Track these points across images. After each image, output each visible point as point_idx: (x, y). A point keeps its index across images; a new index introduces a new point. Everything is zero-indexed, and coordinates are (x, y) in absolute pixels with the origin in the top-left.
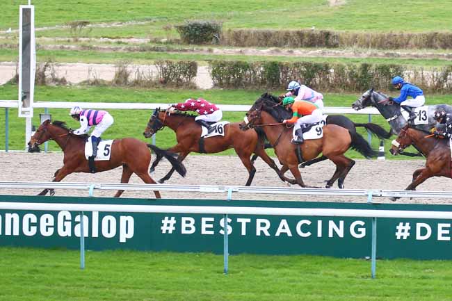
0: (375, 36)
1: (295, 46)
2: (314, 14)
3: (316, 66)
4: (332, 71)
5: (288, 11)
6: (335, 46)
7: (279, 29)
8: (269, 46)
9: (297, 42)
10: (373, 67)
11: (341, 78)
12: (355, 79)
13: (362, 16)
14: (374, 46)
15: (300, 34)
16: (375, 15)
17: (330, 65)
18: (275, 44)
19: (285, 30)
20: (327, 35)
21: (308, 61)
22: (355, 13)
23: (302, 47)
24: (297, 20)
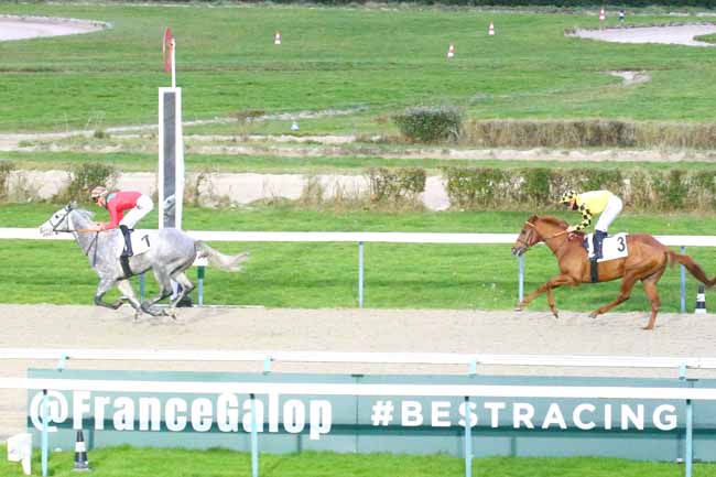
0: (692, 129)
1: (572, 145)
2: (600, 97)
3: (603, 174)
4: (627, 181)
5: (560, 93)
6: (632, 145)
7: (548, 119)
8: (534, 145)
9: (575, 139)
10: (689, 176)
11: (640, 191)
12: (661, 193)
13: (672, 100)
14: (689, 143)
15: (580, 127)
16: (693, 98)
17: (623, 174)
18: (544, 143)
19: (556, 121)
20: (620, 128)
21: (592, 167)
22: (662, 95)
23: (582, 146)
24: (574, 106)
